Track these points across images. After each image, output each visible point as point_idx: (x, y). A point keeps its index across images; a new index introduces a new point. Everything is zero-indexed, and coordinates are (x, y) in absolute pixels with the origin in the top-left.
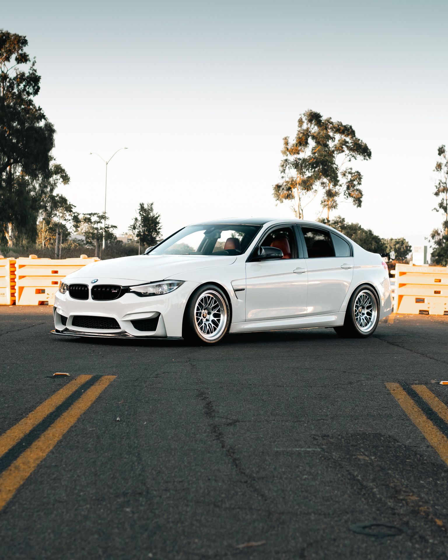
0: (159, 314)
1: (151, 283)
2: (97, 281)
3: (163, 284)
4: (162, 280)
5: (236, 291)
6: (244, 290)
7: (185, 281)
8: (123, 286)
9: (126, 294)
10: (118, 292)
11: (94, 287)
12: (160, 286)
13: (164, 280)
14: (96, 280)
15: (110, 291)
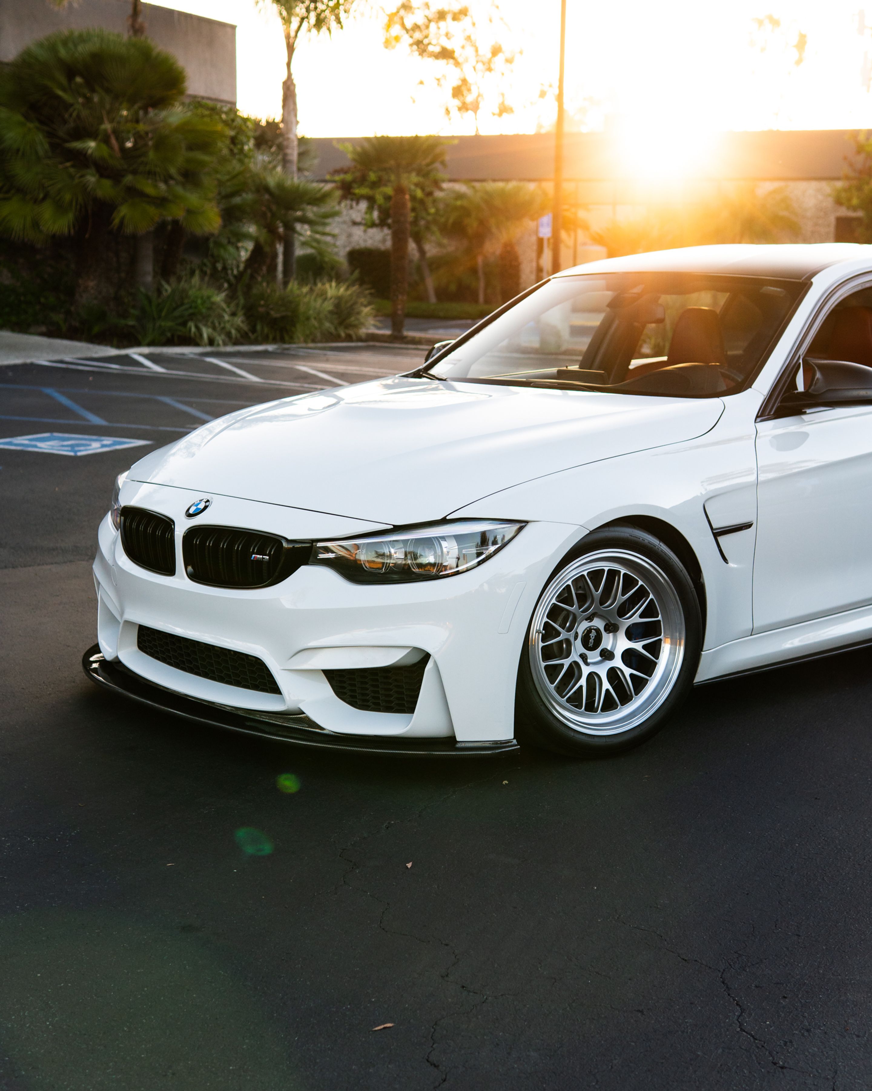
0: (427, 657)
1: (397, 529)
2: (206, 507)
3: (443, 538)
4: (439, 517)
5: (718, 533)
6: (748, 526)
7: (527, 522)
8: (290, 537)
9: (303, 570)
10: (274, 559)
11: (192, 533)
12: (429, 542)
13: (444, 521)
14: (202, 506)
15: (246, 554)
